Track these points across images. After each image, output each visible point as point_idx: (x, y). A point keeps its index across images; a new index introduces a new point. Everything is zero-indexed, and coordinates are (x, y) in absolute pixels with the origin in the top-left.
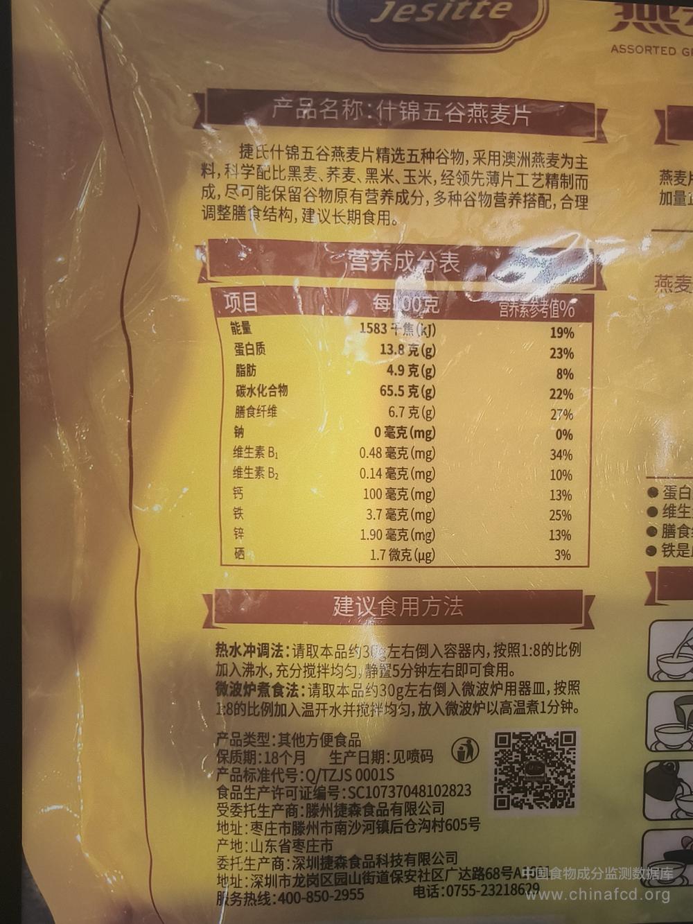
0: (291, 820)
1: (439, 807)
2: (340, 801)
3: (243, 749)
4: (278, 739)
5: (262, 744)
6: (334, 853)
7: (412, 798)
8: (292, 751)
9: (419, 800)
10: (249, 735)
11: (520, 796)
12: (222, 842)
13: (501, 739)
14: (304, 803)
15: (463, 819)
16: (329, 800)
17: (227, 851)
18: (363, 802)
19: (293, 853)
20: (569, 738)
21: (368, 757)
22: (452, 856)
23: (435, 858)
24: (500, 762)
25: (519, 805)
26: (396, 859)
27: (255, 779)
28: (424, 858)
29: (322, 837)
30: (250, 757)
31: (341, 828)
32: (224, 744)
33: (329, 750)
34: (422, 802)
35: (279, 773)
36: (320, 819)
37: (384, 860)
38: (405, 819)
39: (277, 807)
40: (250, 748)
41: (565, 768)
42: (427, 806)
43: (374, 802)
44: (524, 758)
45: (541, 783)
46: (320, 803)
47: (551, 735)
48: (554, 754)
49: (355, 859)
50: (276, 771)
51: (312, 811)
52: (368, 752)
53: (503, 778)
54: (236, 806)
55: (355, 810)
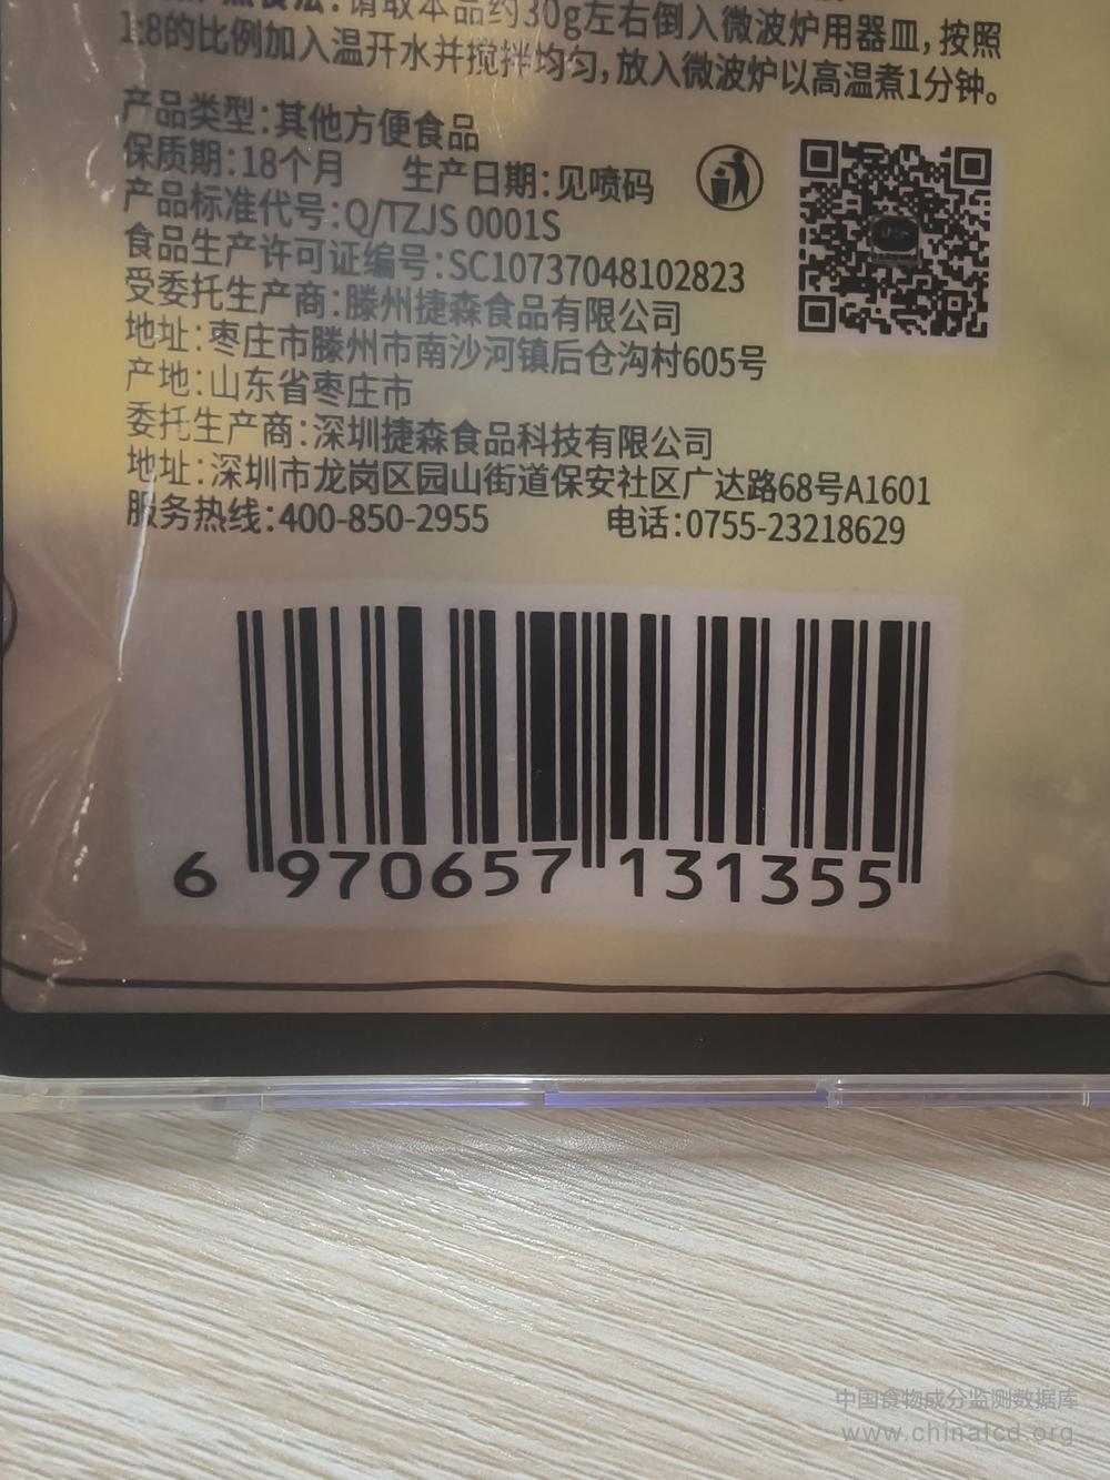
0: (307, 322)
1: (668, 317)
2: (429, 283)
3: (188, 135)
4: (274, 117)
5: (234, 127)
6: (416, 414)
7: (604, 289)
8: (310, 148)
9: (619, 294)
10: (204, 102)
11: (859, 299)
12: (138, 367)
13: (815, 155)
14: (340, 282)
15: (724, 350)
16: (402, 278)
17: (150, 390)
18: (486, 291)
19: (314, 406)
20: (974, 164)
21: (495, 178)
22: (700, 439)
23: (659, 440)
24: (813, 212)
25: (856, 322)
26: (565, 438)
27: (220, 215)
28: (633, 439)
29: (385, 369)
30: (206, 157)
31: (432, 352)
32: (141, 118)
33: (400, 154)
34: (628, 301)
35: (279, 204)
36: (383, 324)
37: (537, 439)
38: (587, 338)
39: (275, 289)
40: (205, 133)
41: (966, 241)
42: (638, 311)
43: (513, 292)
44: (869, 208)
45: (909, 272)
46: (381, 284)
47: (932, 154)
48: (942, 203)
49: (466, 433)
50: (272, 198)
51: (361, 303)
52: (495, 164)
53: (820, 252)
54: (172, 279)
55: (466, 309)
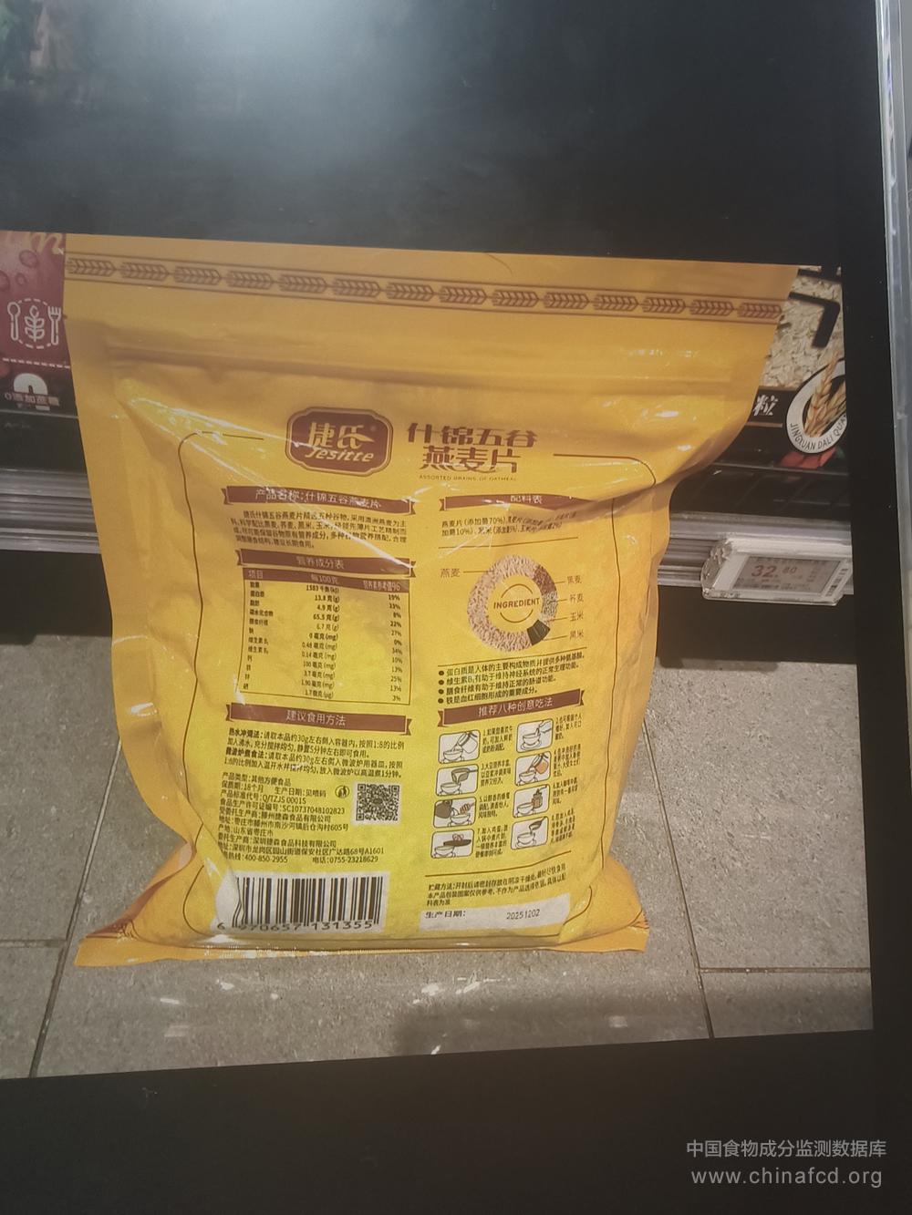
0: (253, 819)
1: (328, 818)
2: (278, 812)
3: (234, 781)
4: (251, 778)
5: (243, 780)
6: (274, 838)
7: (315, 813)
8: (257, 784)
9: (317, 814)
10: (238, 775)
11: (369, 814)
12: (221, 826)
13: (361, 787)
14: (261, 811)
15: (339, 825)
16: (273, 811)
17: (223, 830)
18: (289, 814)
19: (254, 835)
20: (396, 789)
21: (294, 791)
22: (333, 843)
23: (325, 843)
24: (360, 798)
25: (369, 818)
26: (305, 843)
27: (239, 797)
28: (319, 843)
29: (268, 829)
30: (237, 785)
31: (278, 825)
32: (226, 778)
33: (275, 786)
34: (319, 816)
36: (267, 820)
37: (299, 843)
38: (310, 823)
39: (248, 812)
40: (238, 781)
41: (393, 802)
42: (322, 817)
43: (296, 814)
44: (372, 796)
45: (380, 809)
46: (268, 812)
47: (387, 787)
48: (388, 795)
49: (284, 842)
50: (249, 794)
51: (264, 815)
52: (294, 789)
53: (361, 805)
54: (229, 809)
55: (285, 817)
